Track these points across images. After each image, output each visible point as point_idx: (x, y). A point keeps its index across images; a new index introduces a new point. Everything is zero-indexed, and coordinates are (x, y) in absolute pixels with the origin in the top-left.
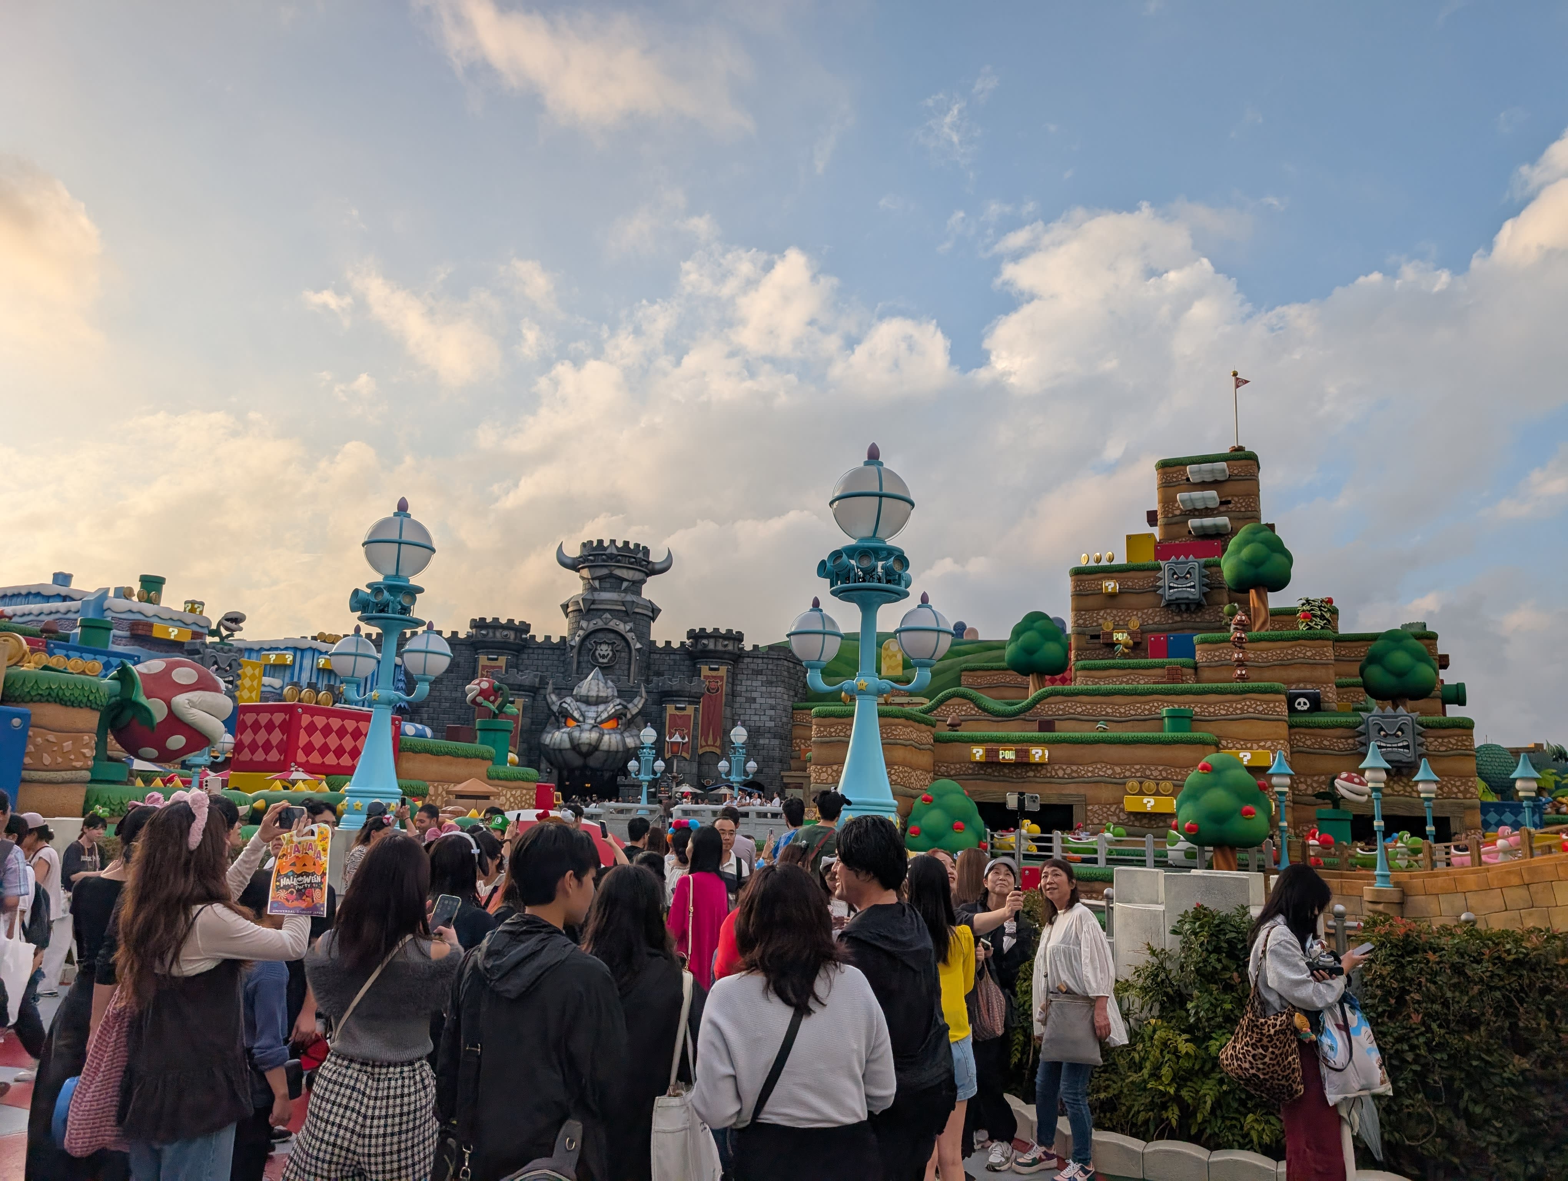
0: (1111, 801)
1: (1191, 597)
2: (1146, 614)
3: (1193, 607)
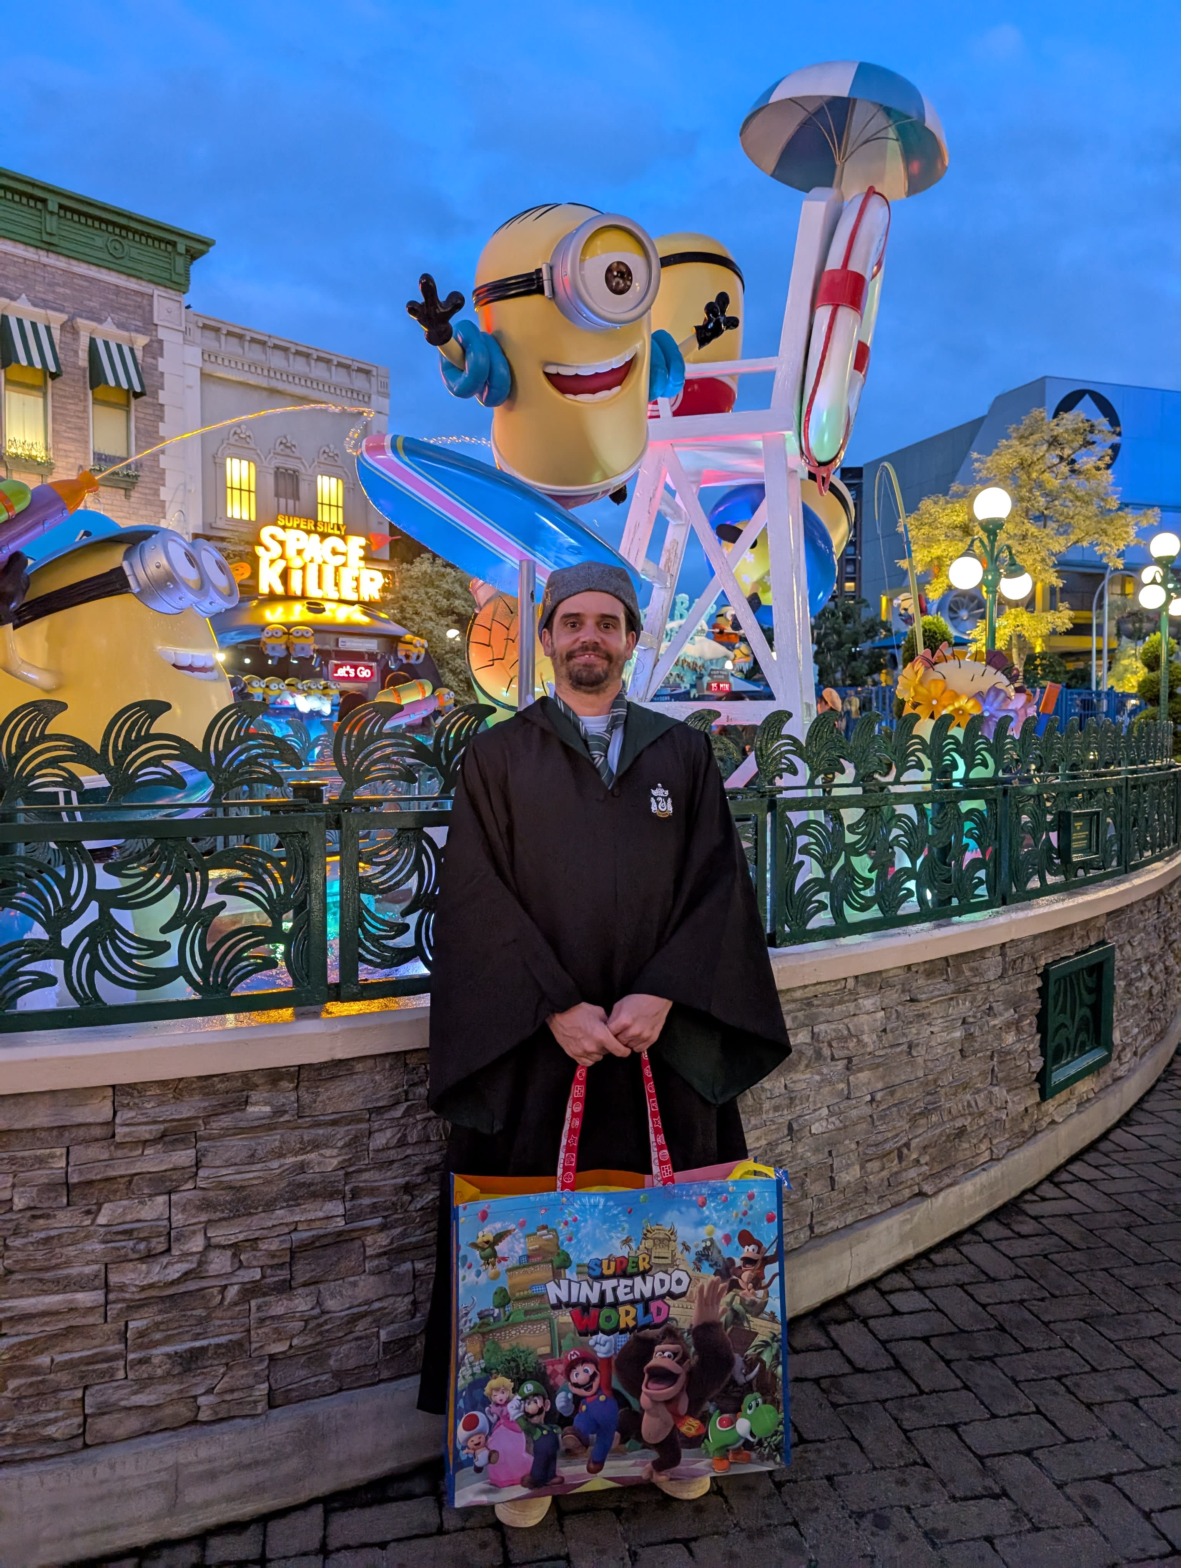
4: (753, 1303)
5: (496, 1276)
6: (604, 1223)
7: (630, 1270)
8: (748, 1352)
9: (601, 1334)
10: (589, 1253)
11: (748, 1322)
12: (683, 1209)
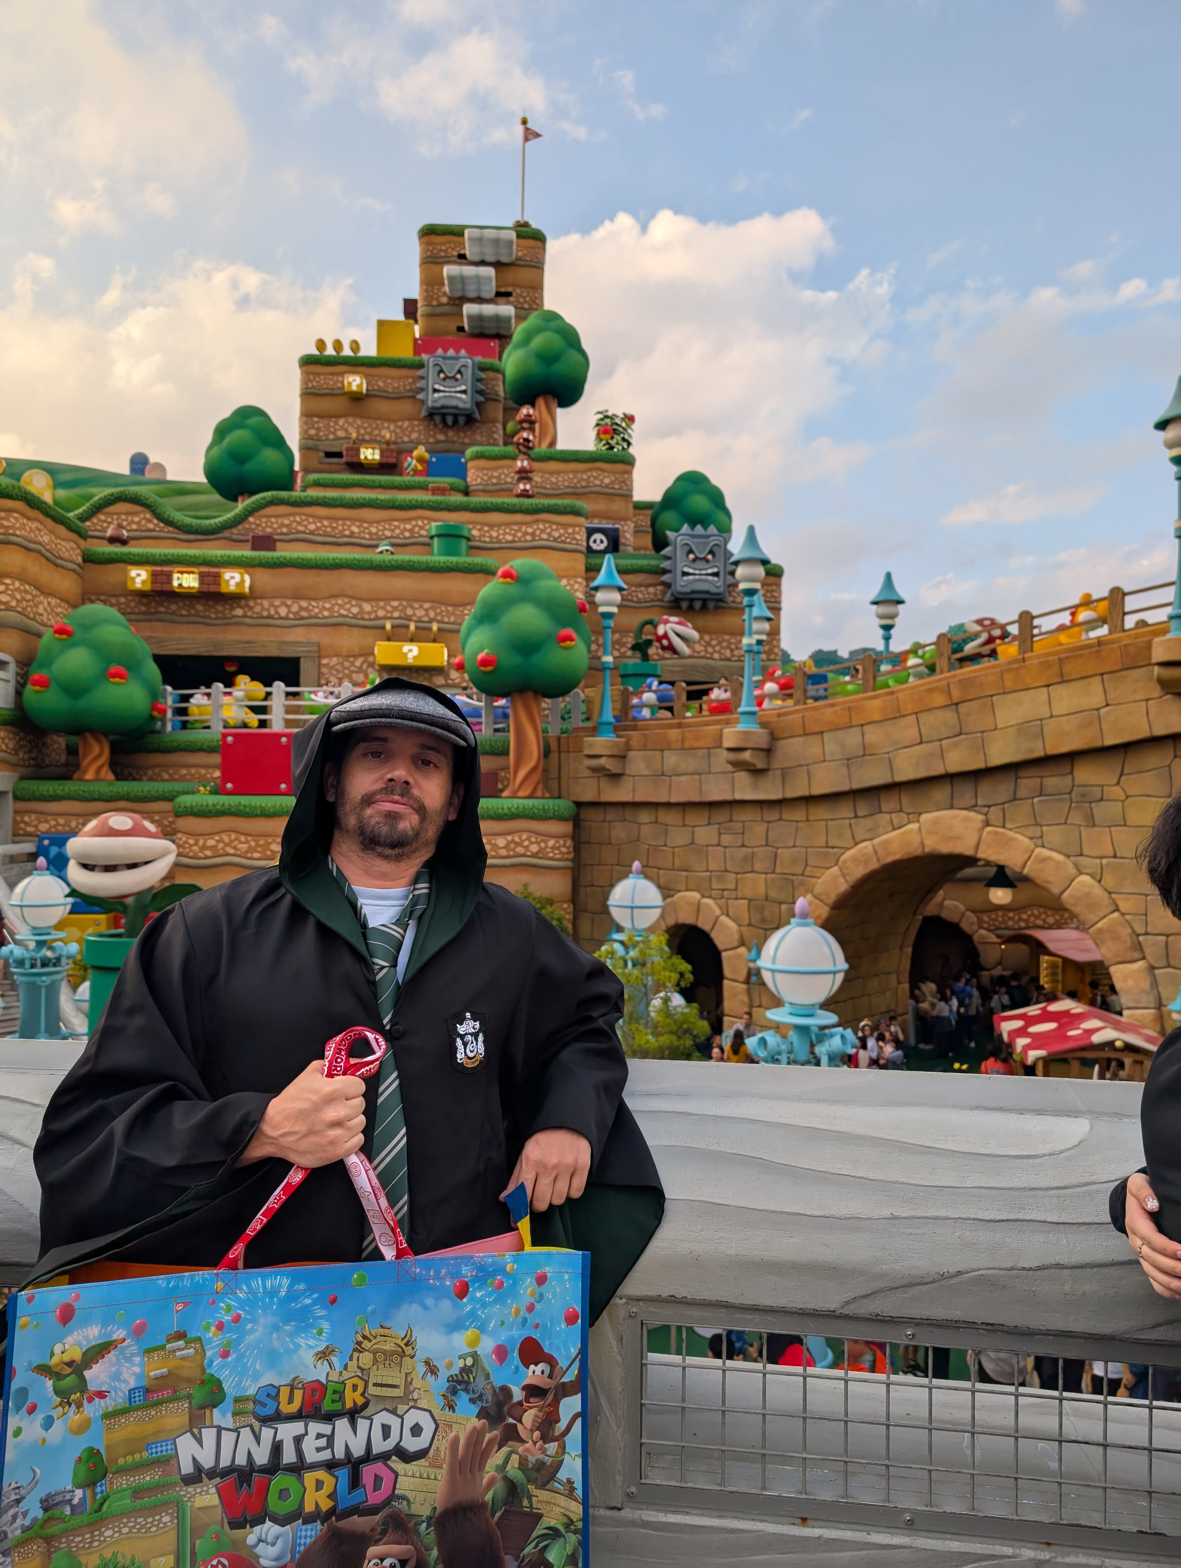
0: (357, 652)
1: (461, 405)
2: (400, 427)
3: (461, 420)
4: (540, 1466)
5: (83, 1427)
6: (286, 1322)
7: (327, 1405)
8: (526, 1551)
9: (268, 1523)
10: (257, 1376)
11: (530, 1497)
12: (429, 1301)
